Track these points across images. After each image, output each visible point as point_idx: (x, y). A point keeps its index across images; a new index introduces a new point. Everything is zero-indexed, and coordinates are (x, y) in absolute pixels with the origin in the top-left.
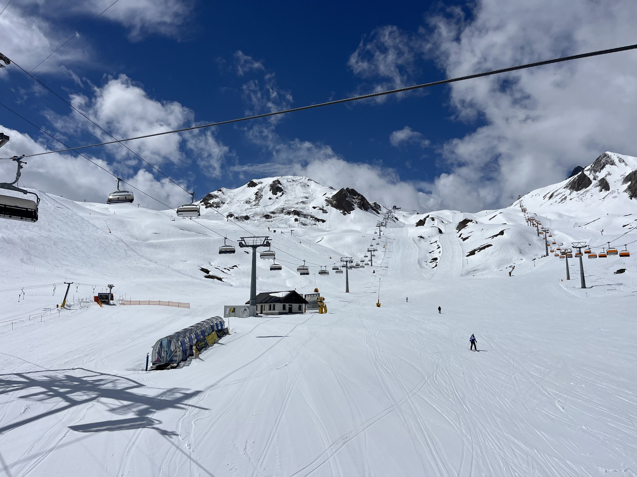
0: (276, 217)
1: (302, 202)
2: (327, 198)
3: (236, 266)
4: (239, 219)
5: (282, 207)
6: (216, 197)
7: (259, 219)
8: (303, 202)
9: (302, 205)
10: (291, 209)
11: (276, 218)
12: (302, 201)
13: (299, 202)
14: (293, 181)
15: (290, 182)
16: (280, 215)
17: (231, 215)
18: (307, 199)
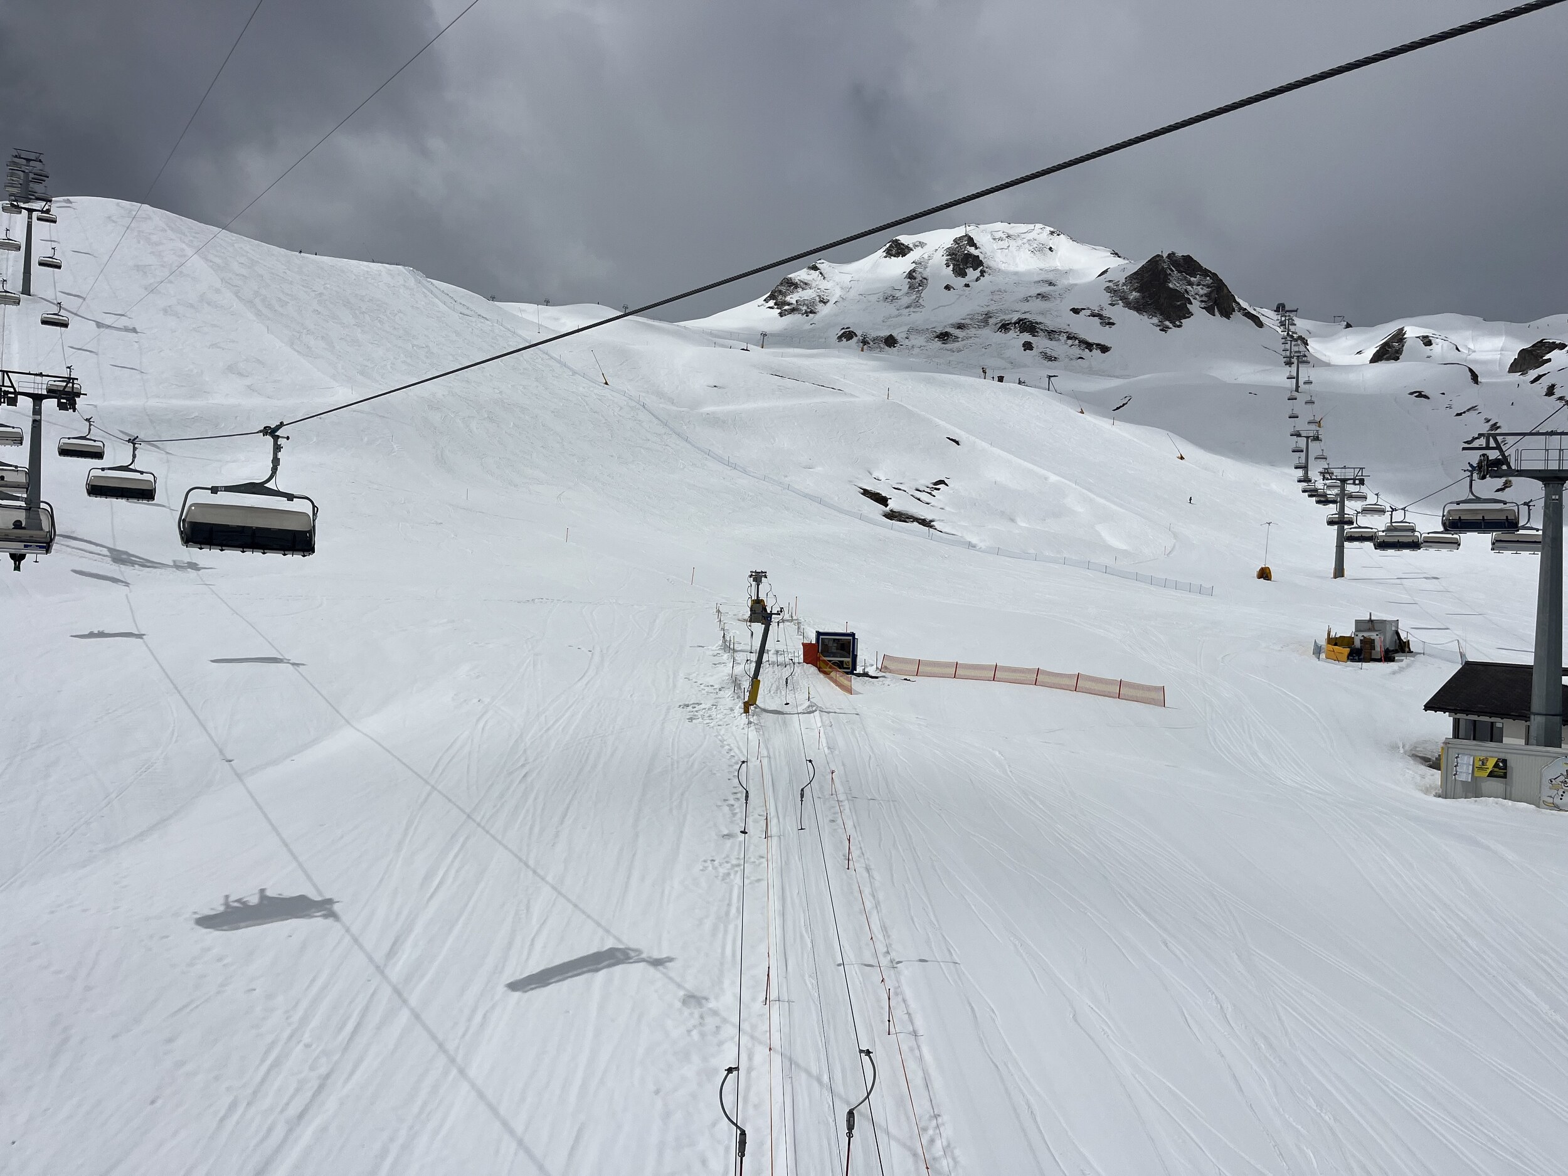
0: (971, 337)
1: (1039, 294)
2: (1111, 284)
3: (942, 482)
4: (869, 344)
5: (986, 309)
6: (806, 285)
7: (924, 344)
8: (1042, 296)
9: (1039, 304)
10: (1011, 316)
11: (970, 341)
12: (1039, 292)
13: (1030, 296)
14: (1009, 237)
15: (1001, 239)
16: (979, 332)
17: (848, 335)
18: (1052, 288)
